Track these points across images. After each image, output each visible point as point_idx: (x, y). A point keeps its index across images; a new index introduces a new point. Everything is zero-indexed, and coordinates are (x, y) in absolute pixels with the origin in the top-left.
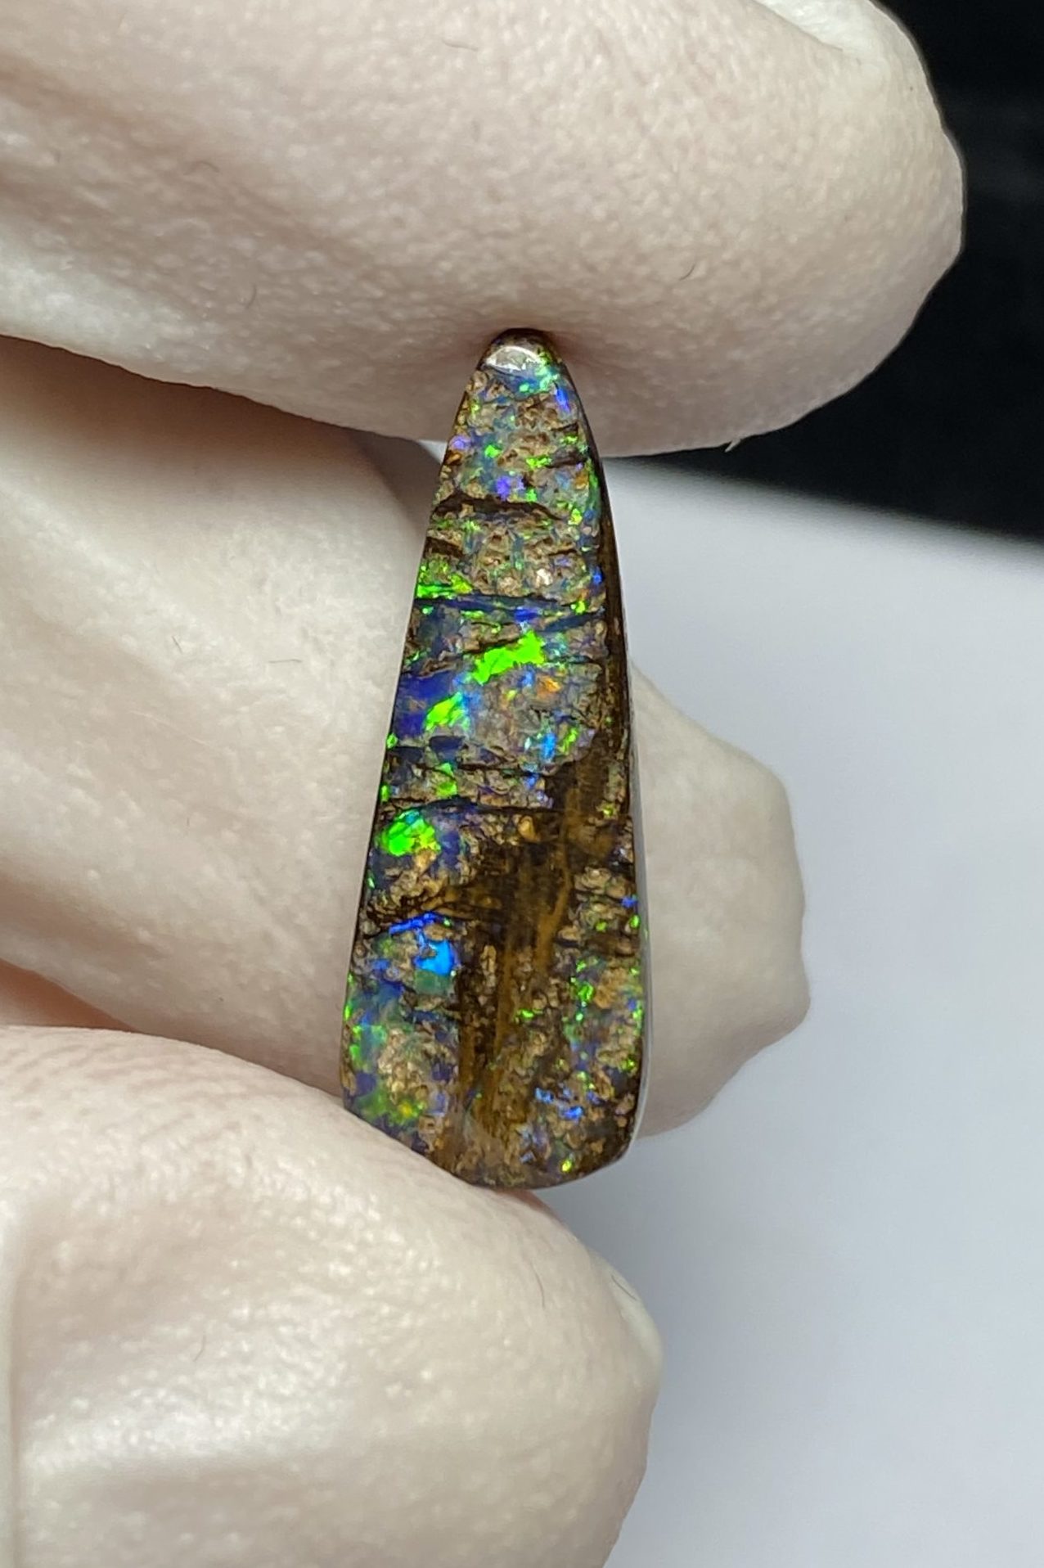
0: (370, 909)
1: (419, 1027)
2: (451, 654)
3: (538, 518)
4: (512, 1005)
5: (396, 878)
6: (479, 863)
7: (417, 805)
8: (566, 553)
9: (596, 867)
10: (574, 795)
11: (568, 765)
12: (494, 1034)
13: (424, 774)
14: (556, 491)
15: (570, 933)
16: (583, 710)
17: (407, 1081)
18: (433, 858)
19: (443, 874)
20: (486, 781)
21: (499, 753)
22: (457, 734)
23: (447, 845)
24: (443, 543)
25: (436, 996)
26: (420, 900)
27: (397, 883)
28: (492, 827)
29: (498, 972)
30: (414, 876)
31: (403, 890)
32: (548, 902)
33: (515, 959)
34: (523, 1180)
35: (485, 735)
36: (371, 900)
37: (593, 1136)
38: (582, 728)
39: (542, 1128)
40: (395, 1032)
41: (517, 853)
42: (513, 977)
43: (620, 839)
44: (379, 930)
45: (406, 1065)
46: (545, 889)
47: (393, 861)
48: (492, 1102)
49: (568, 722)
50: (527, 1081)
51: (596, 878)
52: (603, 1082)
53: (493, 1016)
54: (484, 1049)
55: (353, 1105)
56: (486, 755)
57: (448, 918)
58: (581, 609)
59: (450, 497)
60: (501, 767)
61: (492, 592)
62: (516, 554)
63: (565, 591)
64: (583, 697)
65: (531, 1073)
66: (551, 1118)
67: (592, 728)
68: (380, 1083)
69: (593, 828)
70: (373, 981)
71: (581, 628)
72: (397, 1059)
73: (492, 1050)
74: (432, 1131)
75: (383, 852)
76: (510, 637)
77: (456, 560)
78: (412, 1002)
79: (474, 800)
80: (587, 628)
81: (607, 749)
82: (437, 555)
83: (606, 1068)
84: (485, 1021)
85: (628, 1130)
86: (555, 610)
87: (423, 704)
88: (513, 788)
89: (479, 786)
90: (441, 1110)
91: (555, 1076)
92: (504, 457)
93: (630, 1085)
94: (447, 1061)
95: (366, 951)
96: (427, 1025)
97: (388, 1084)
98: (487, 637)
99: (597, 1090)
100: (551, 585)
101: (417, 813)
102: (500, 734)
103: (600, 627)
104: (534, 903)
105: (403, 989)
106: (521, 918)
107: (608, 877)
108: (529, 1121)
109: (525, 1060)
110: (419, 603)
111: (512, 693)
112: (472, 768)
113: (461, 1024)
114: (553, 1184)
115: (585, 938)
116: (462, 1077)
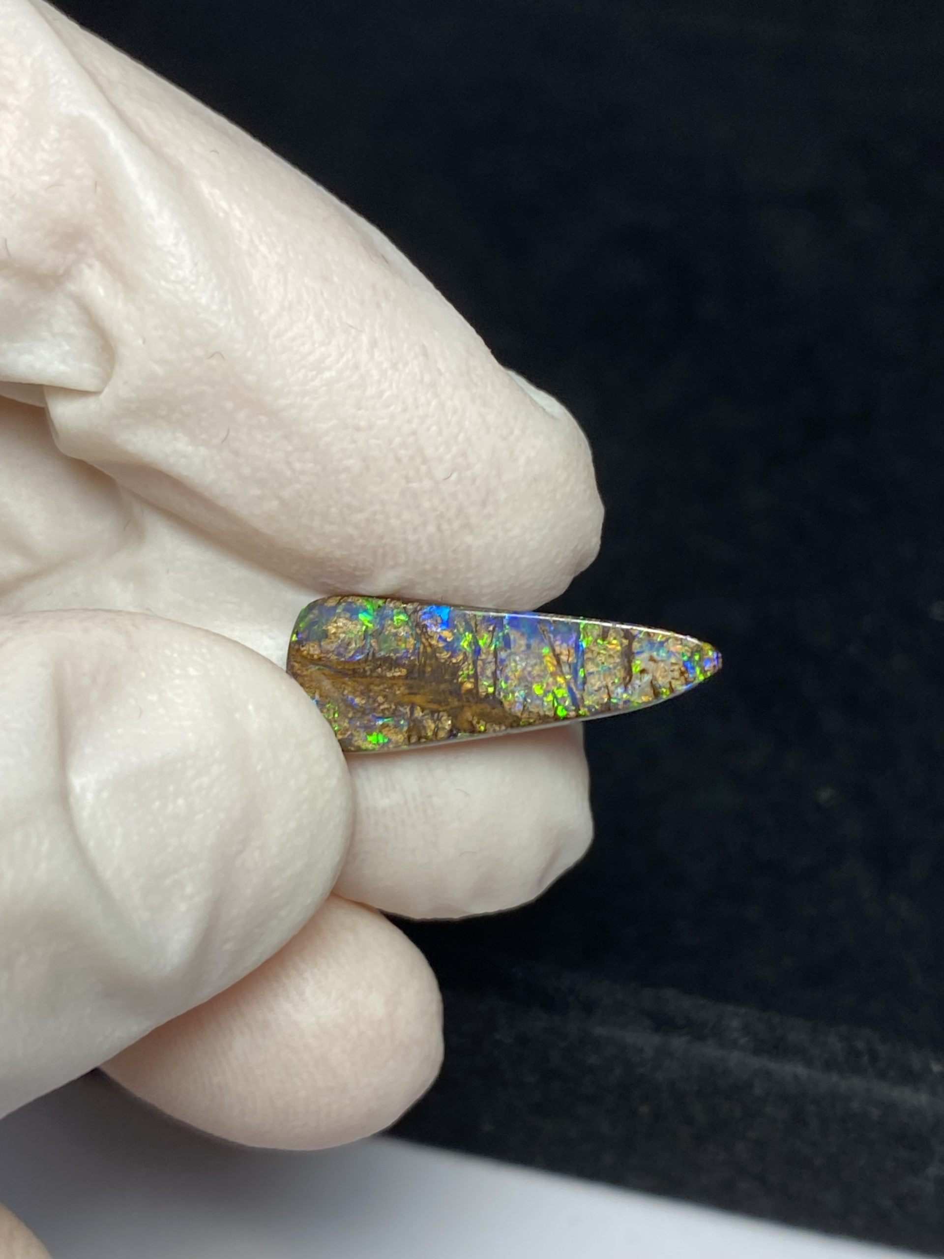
1: (363, 639)
2: (552, 639)
3: (624, 679)
4: (378, 685)
6: (448, 663)
8: (609, 694)
9: (452, 722)
11: (501, 703)
12: (363, 677)
13: (490, 631)
15: (418, 713)
16: (530, 709)
25: (379, 646)
29: (394, 678)
32: (432, 699)
33: (400, 685)
41: (455, 682)
42: (393, 685)
45: (343, 633)
46: (438, 698)
49: (524, 703)
51: (447, 723)
53: (371, 676)
54: (354, 673)
56: (503, 662)
57: (419, 649)
60: (498, 670)
61: (585, 658)
62: (605, 669)
64: (537, 708)
65: (345, 698)
67: (522, 714)
68: (332, 619)
69: (470, 718)
71: (571, 704)
72: (345, 629)
73: (355, 677)
74: (311, 649)
76: (564, 670)
78: (374, 634)
79: (480, 658)
80: (572, 708)
81: (512, 723)
83: (352, 735)
84: (368, 673)
86: (579, 690)
88: (487, 677)
89: (487, 660)
90: (322, 652)
91: (345, 710)
94: (346, 654)
96: (364, 643)
97: (332, 623)
98: (562, 657)
104: (431, 693)
106: (423, 687)
107: (448, 728)
109: (351, 694)
112: (495, 655)
113: (366, 660)
115: (416, 720)
116: (339, 663)
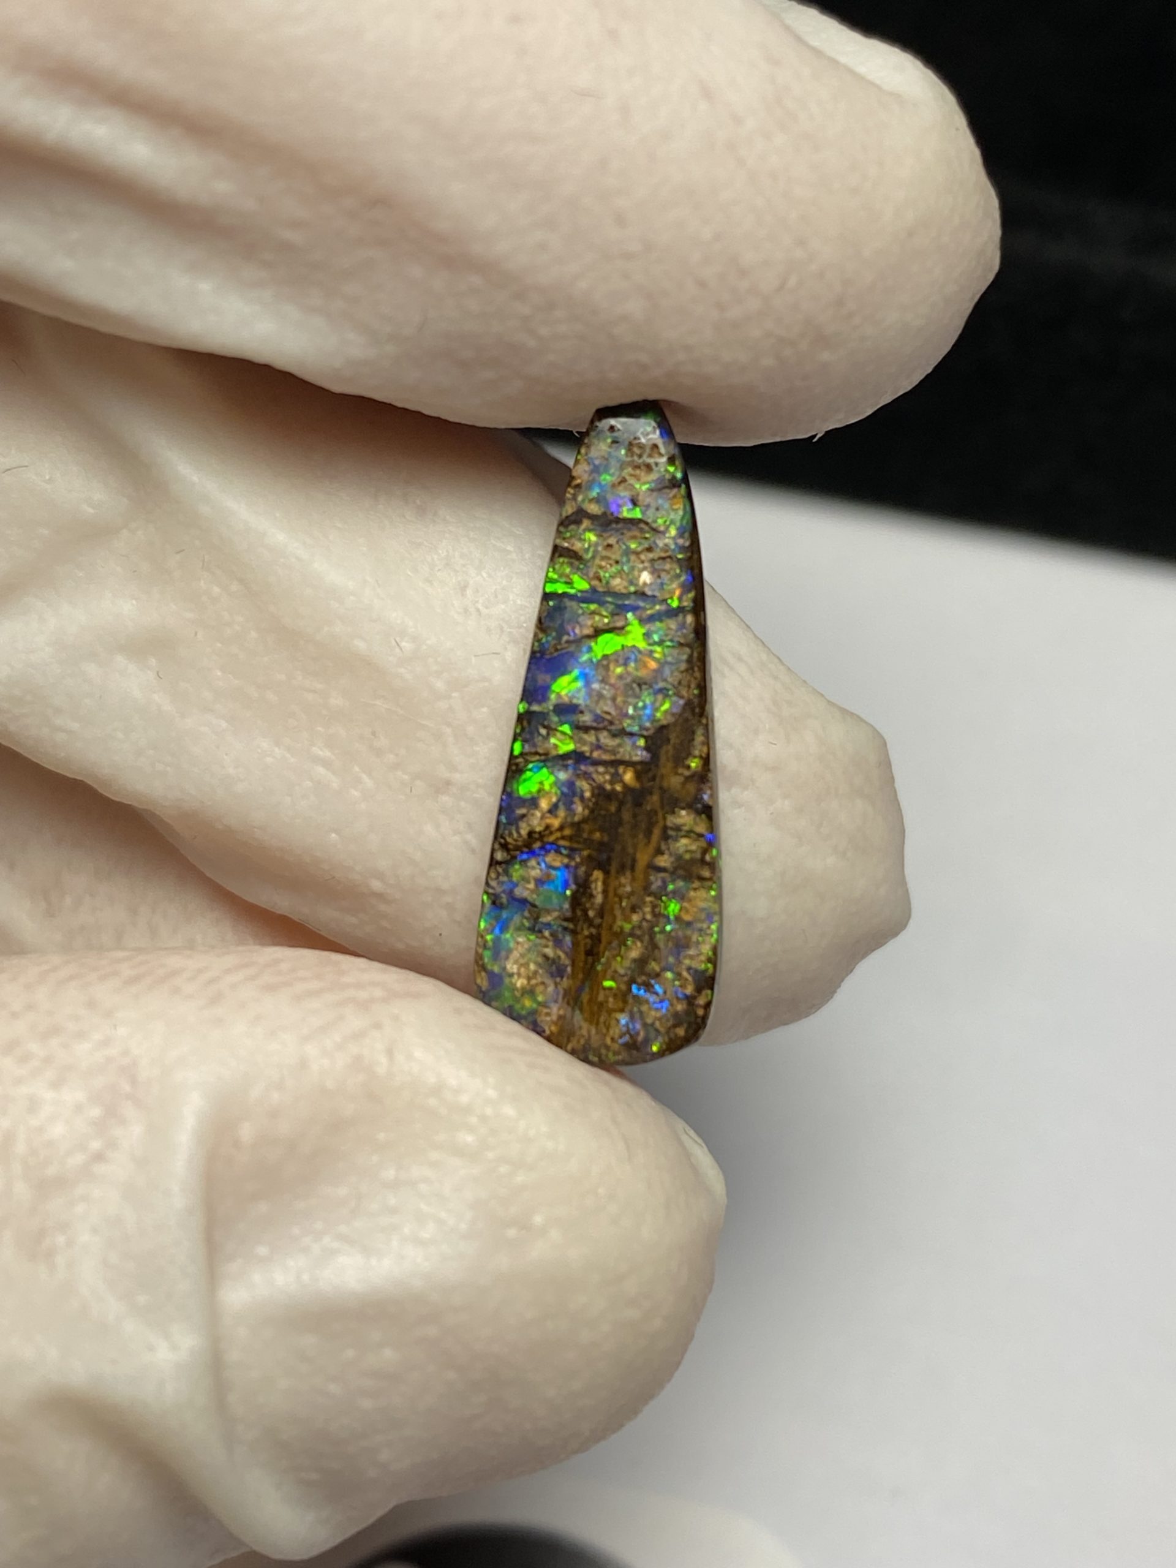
0: (502, 841)
1: (540, 935)
2: (572, 638)
3: (642, 531)
4: (615, 918)
5: (523, 816)
6: (591, 804)
7: (543, 758)
8: (663, 559)
9: (683, 809)
10: (667, 751)
11: (663, 728)
12: (600, 941)
13: (548, 734)
14: (657, 509)
15: (664, 861)
16: (676, 683)
17: (529, 979)
18: (554, 799)
19: (562, 813)
20: (598, 740)
21: (608, 717)
22: (575, 701)
23: (565, 790)
24: (567, 549)
25: (555, 910)
26: (543, 833)
27: (525, 819)
28: (602, 776)
29: (605, 892)
30: (538, 814)
31: (529, 825)
32: (645, 836)
33: (617, 883)
34: (620, 1057)
35: (597, 702)
36: (503, 833)
37: (678, 1019)
38: (675, 699)
39: (637, 1016)
40: (520, 940)
41: (621, 796)
42: (616, 895)
43: (702, 786)
44: (509, 857)
45: (529, 965)
46: (643, 826)
47: (522, 802)
48: (598, 993)
49: (663, 693)
50: (626, 979)
51: (684, 817)
52: (686, 979)
53: (599, 926)
54: (592, 953)
55: (486, 997)
56: (598, 718)
57: (565, 848)
58: (675, 604)
59: (573, 513)
60: (609, 728)
61: (605, 590)
62: (624, 559)
63: (663, 589)
64: (676, 674)
65: (629, 972)
66: (644, 1008)
67: (682, 697)
68: (507, 980)
69: (680, 779)
70: (504, 899)
71: (674, 618)
72: (522, 961)
73: (598, 954)
74: (548, 1019)
75: (516, 795)
76: (619, 624)
77: (577, 563)
78: (535, 916)
79: (588, 754)
80: (680, 617)
81: (693, 713)
82: (561, 560)
83: (689, 969)
84: (593, 931)
85: (705, 1018)
86: (655, 605)
87: (548, 678)
88: (619, 745)
89: (592, 744)
90: (556, 1001)
91: (649, 975)
92: (616, 483)
93: (707, 982)
94: (561, 962)
95: (498, 874)
96: (547, 933)
97: (514, 981)
98: (600, 625)
99: (681, 986)
100: (651, 584)
101: (542, 764)
102: (609, 702)
103: (690, 619)
104: (634, 836)
105: (528, 905)
106: (624, 849)
107: (692, 816)
108: (626, 1010)
109: (624, 962)
110: (546, 596)
111: (619, 670)
112: (586, 729)
113: (574, 933)
114: (645, 1061)
115: (674, 865)
116: (573, 975)
